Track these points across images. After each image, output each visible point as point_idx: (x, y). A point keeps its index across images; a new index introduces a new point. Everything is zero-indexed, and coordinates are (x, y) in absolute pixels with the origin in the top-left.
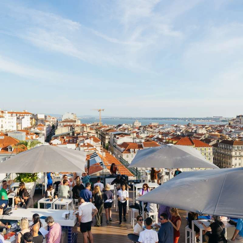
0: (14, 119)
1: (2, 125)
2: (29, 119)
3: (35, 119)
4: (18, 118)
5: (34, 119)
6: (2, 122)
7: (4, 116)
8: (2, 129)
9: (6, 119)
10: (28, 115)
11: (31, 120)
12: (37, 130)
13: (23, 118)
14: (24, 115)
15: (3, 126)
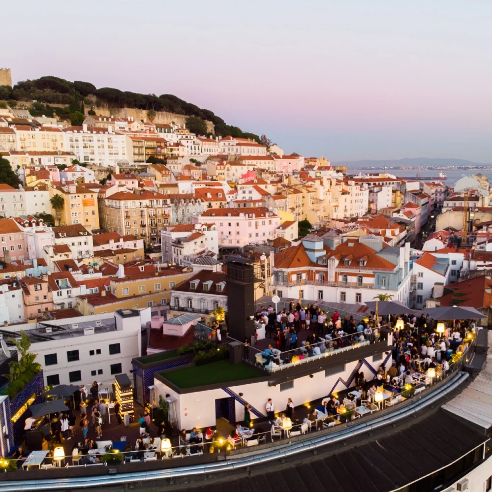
0: (364, 194)
1: (346, 206)
2: (390, 193)
3: (401, 193)
4: (371, 192)
5: (398, 193)
6: (345, 201)
7: (349, 191)
8: (345, 213)
9: (351, 195)
10: (388, 182)
11: (394, 194)
12: (404, 216)
13: (380, 191)
14: (381, 183)
15: (347, 208)
